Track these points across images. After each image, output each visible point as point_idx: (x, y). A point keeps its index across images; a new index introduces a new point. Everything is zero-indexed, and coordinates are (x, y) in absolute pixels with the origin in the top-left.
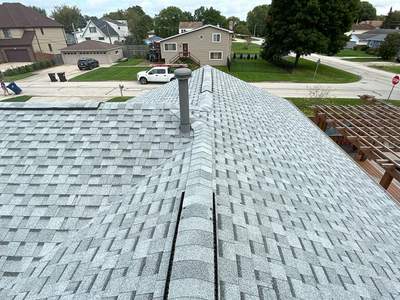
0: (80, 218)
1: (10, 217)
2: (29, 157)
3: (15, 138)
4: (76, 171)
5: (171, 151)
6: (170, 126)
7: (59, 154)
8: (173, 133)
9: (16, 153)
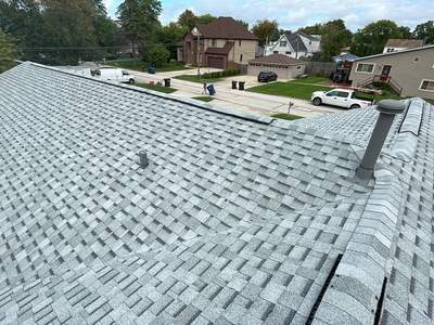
0: (222, 223)
1: (176, 195)
2: (203, 152)
3: (198, 132)
4: (232, 178)
5: (335, 194)
6: (344, 164)
7: (224, 156)
8: (345, 174)
9: (195, 145)
